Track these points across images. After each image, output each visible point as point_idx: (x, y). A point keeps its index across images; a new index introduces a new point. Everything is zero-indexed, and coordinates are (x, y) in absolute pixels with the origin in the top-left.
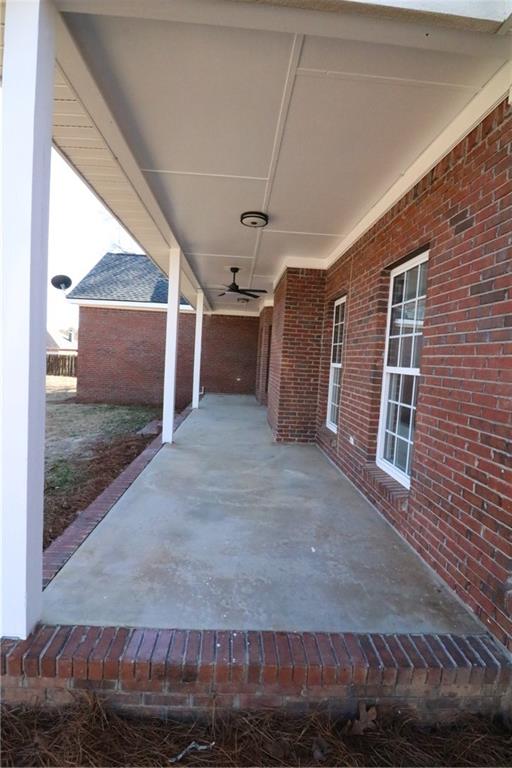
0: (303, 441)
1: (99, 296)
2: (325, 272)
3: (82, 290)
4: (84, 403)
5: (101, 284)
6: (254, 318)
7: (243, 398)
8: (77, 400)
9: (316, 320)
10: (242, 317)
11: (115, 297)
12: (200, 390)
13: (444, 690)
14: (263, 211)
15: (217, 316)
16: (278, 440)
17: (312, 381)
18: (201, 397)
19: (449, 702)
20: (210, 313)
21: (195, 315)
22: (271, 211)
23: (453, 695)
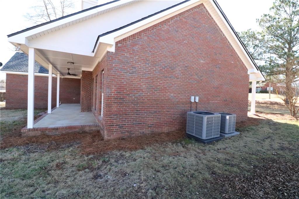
0: (88, 111)
1: (15, 70)
2: (92, 72)
3: (7, 67)
4: (10, 109)
5: (16, 65)
6: (79, 79)
7: (76, 104)
8: (6, 108)
9: (90, 83)
10: (75, 79)
11: (23, 70)
12: (60, 103)
13: (91, 128)
14: (72, 62)
15: (66, 78)
16: (82, 111)
17: (90, 97)
18: (59, 105)
19: (92, 130)
20: (63, 77)
21: (57, 77)
22: (74, 62)
23: (92, 129)
